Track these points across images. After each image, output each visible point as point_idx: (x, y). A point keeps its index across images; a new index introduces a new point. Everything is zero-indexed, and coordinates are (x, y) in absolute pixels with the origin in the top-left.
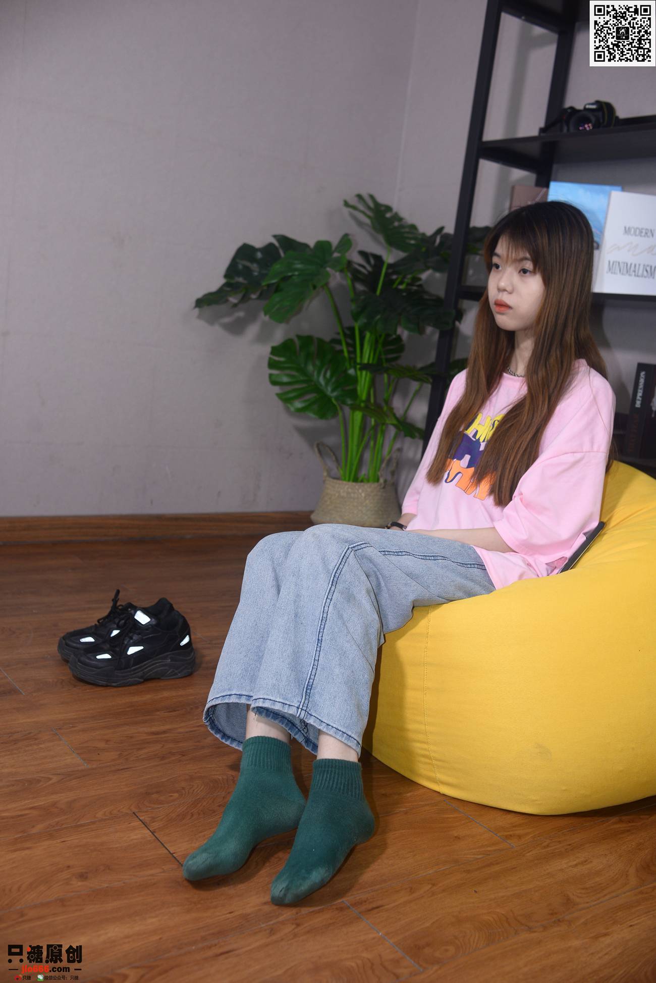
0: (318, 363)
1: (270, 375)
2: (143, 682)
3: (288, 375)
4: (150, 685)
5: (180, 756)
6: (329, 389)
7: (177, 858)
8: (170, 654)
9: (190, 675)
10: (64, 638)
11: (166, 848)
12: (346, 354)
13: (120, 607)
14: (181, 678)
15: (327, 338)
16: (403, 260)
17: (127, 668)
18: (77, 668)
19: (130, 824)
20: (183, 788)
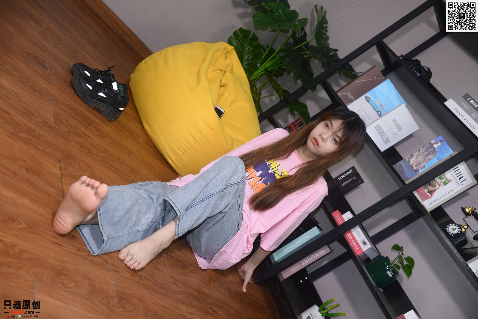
0: (251, 49)
1: (231, 37)
2: (93, 108)
3: (237, 43)
4: (95, 112)
5: (88, 152)
6: (245, 63)
7: (64, 192)
8: (112, 108)
9: (111, 121)
10: (79, 64)
11: (62, 185)
12: (263, 57)
13: (109, 73)
14: (108, 120)
15: (261, 44)
16: (314, 47)
17: (94, 99)
18: (75, 80)
19: (56, 163)
20: (82, 166)
